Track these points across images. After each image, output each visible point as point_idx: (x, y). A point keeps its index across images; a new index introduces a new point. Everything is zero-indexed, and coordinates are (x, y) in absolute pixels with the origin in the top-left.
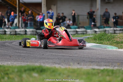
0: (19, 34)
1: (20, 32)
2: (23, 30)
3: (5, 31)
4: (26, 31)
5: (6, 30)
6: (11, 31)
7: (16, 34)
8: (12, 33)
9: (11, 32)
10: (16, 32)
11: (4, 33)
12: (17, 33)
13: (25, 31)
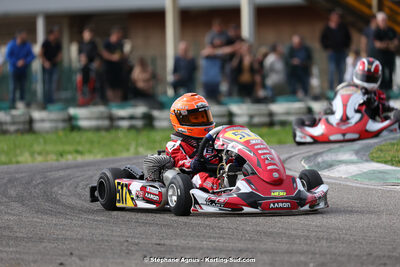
0: (283, 124)
1: (288, 113)
2: (300, 108)
3: (231, 115)
4: (310, 111)
5: (235, 108)
6: (252, 112)
7: (271, 124)
8: (256, 120)
9: (251, 117)
10: (271, 114)
11: (225, 120)
12: (277, 118)
13: (305, 110)
